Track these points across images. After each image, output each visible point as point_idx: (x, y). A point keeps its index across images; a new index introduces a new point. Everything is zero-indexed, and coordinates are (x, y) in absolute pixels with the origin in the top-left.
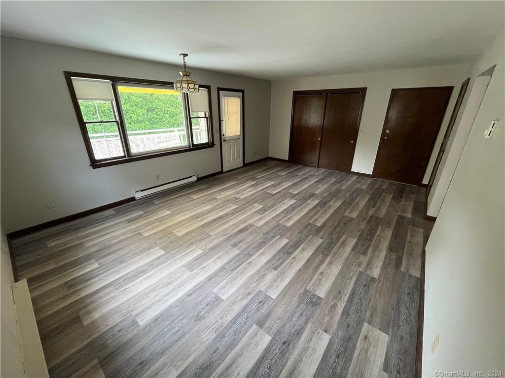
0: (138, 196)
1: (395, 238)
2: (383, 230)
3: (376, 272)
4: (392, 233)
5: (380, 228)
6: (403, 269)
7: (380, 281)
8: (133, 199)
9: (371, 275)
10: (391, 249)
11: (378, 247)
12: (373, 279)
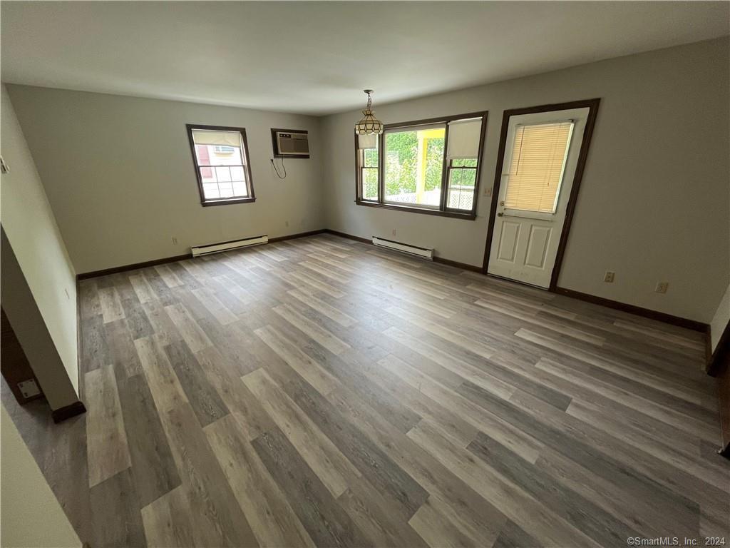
0: (375, 241)
1: (143, 401)
2: (176, 398)
3: (139, 343)
4: (157, 405)
5: (185, 399)
6: (111, 368)
7: (130, 340)
8: (371, 242)
9: (142, 339)
10: (140, 378)
11: (159, 366)
12: (137, 338)
